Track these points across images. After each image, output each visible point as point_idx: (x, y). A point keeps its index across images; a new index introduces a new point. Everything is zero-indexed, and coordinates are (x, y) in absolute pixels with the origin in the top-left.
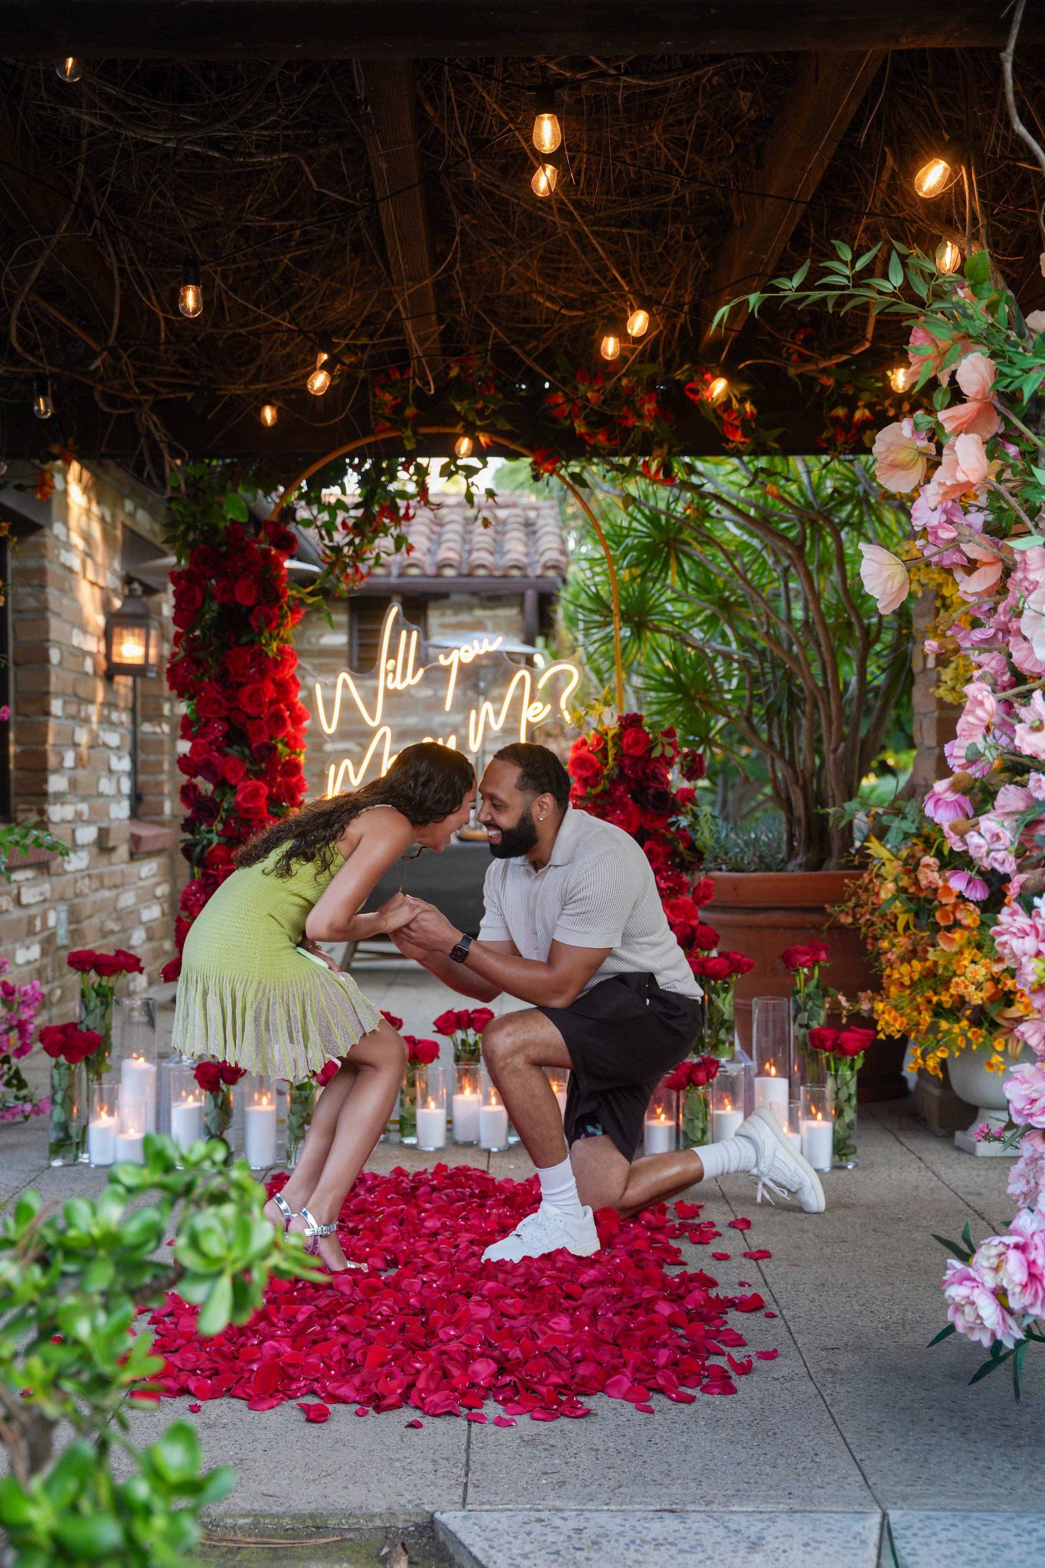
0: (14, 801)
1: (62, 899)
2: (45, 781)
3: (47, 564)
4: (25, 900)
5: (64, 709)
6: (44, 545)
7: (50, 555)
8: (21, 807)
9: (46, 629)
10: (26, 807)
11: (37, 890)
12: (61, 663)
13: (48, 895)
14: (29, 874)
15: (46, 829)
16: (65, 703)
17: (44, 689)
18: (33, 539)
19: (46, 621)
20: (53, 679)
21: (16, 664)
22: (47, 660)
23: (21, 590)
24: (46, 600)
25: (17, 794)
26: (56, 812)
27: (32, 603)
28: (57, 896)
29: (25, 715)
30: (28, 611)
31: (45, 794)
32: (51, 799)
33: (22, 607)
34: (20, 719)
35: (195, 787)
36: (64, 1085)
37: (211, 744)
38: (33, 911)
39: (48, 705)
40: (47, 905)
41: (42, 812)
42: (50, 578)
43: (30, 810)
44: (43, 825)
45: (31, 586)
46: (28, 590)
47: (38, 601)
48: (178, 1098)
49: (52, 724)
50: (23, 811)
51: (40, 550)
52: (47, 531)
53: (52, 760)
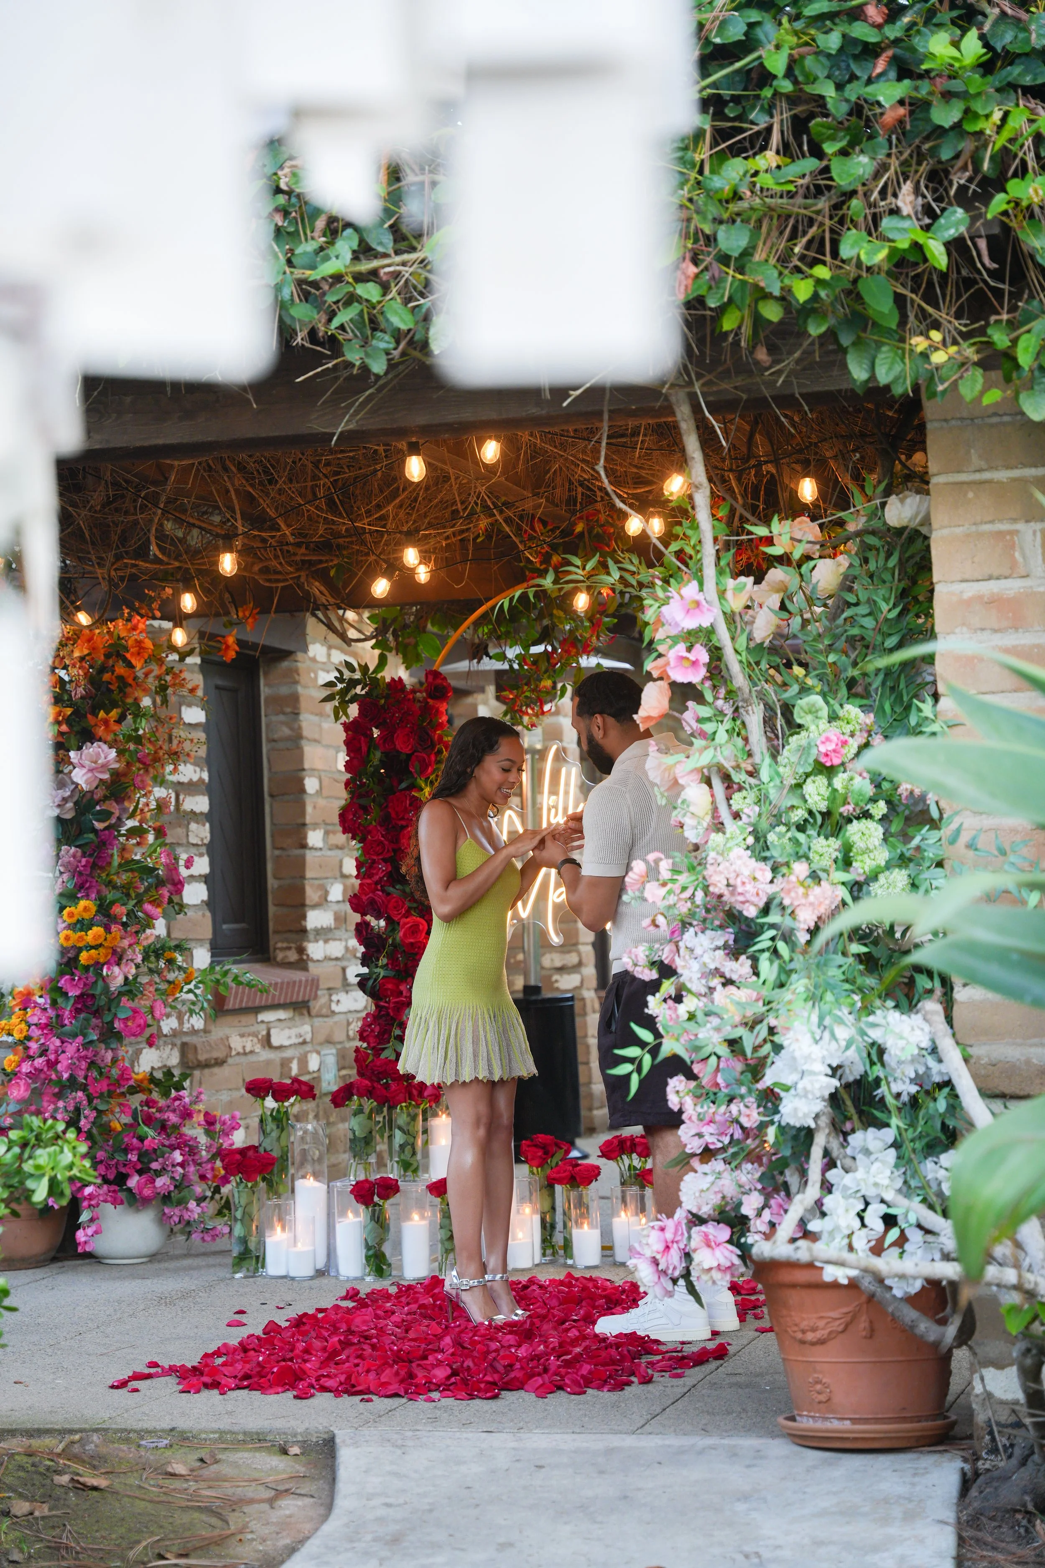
0: (273, 939)
1: (329, 1041)
2: (304, 917)
3: (300, 689)
4: (275, 1042)
5: (325, 840)
6: (297, 671)
7: (303, 679)
8: (279, 945)
9: (300, 758)
10: (285, 945)
11: (294, 1031)
12: (319, 792)
13: (308, 1038)
14: (281, 1014)
15: (305, 969)
16: (327, 833)
17: (300, 821)
18: (285, 664)
19: (300, 749)
20: (309, 809)
21: (272, 796)
22: (303, 791)
23: (274, 718)
24: (300, 728)
25: (276, 932)
26: (315, 950)
27: (286, 731)
28: (321, 1038)
29: (282, 849)
30: (282, 739)
31: (304, 931)
32: (311, 936)
33: (276, 736)
34: (277, 852)
35: (367, 924)
36: (243, 1202)
37: (376, 883)
38: (288, 1054)
39: (305, 837)
40: (308, 1048)
41: (301, 950)
42: (303, 704)
43: (289, 948)
44: (302, 963)
45: (284, 713)
46: (281, 718)
47: (292, 729)
48: (343, 1214)
49: (310, 856)
50: (282, 949)
51: (292, 677)
52: (300, 656)
53: (311, 894)
